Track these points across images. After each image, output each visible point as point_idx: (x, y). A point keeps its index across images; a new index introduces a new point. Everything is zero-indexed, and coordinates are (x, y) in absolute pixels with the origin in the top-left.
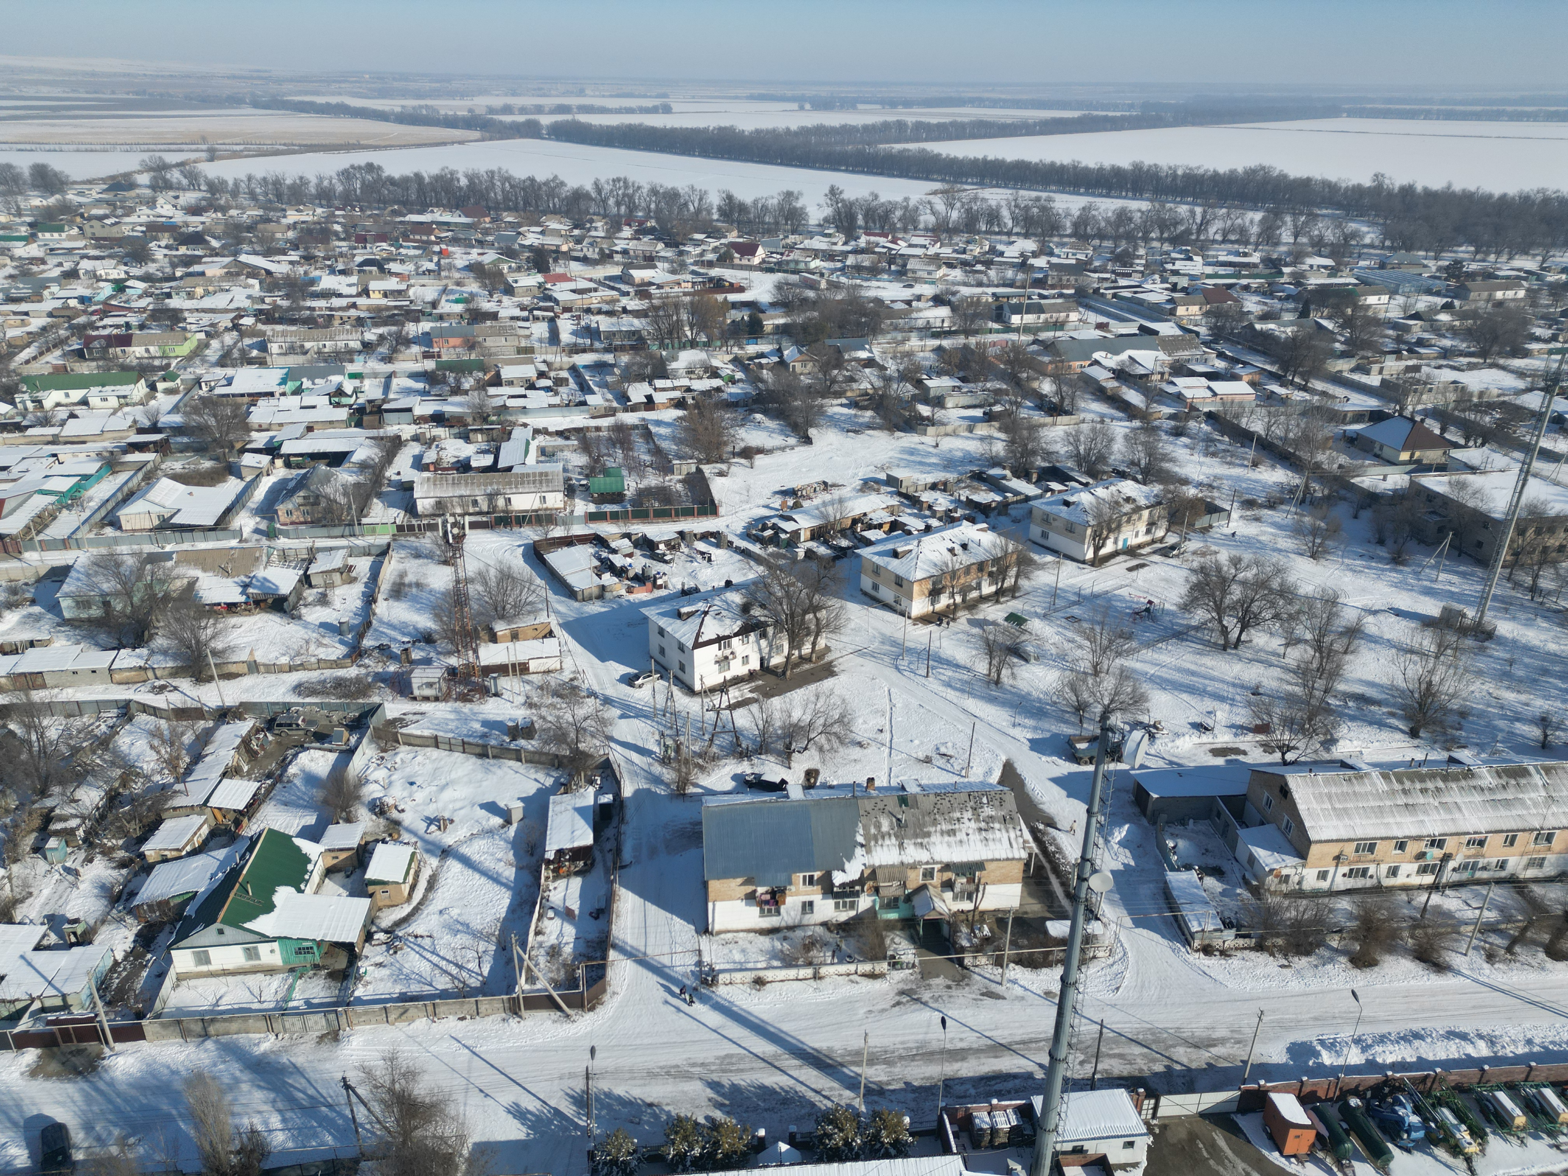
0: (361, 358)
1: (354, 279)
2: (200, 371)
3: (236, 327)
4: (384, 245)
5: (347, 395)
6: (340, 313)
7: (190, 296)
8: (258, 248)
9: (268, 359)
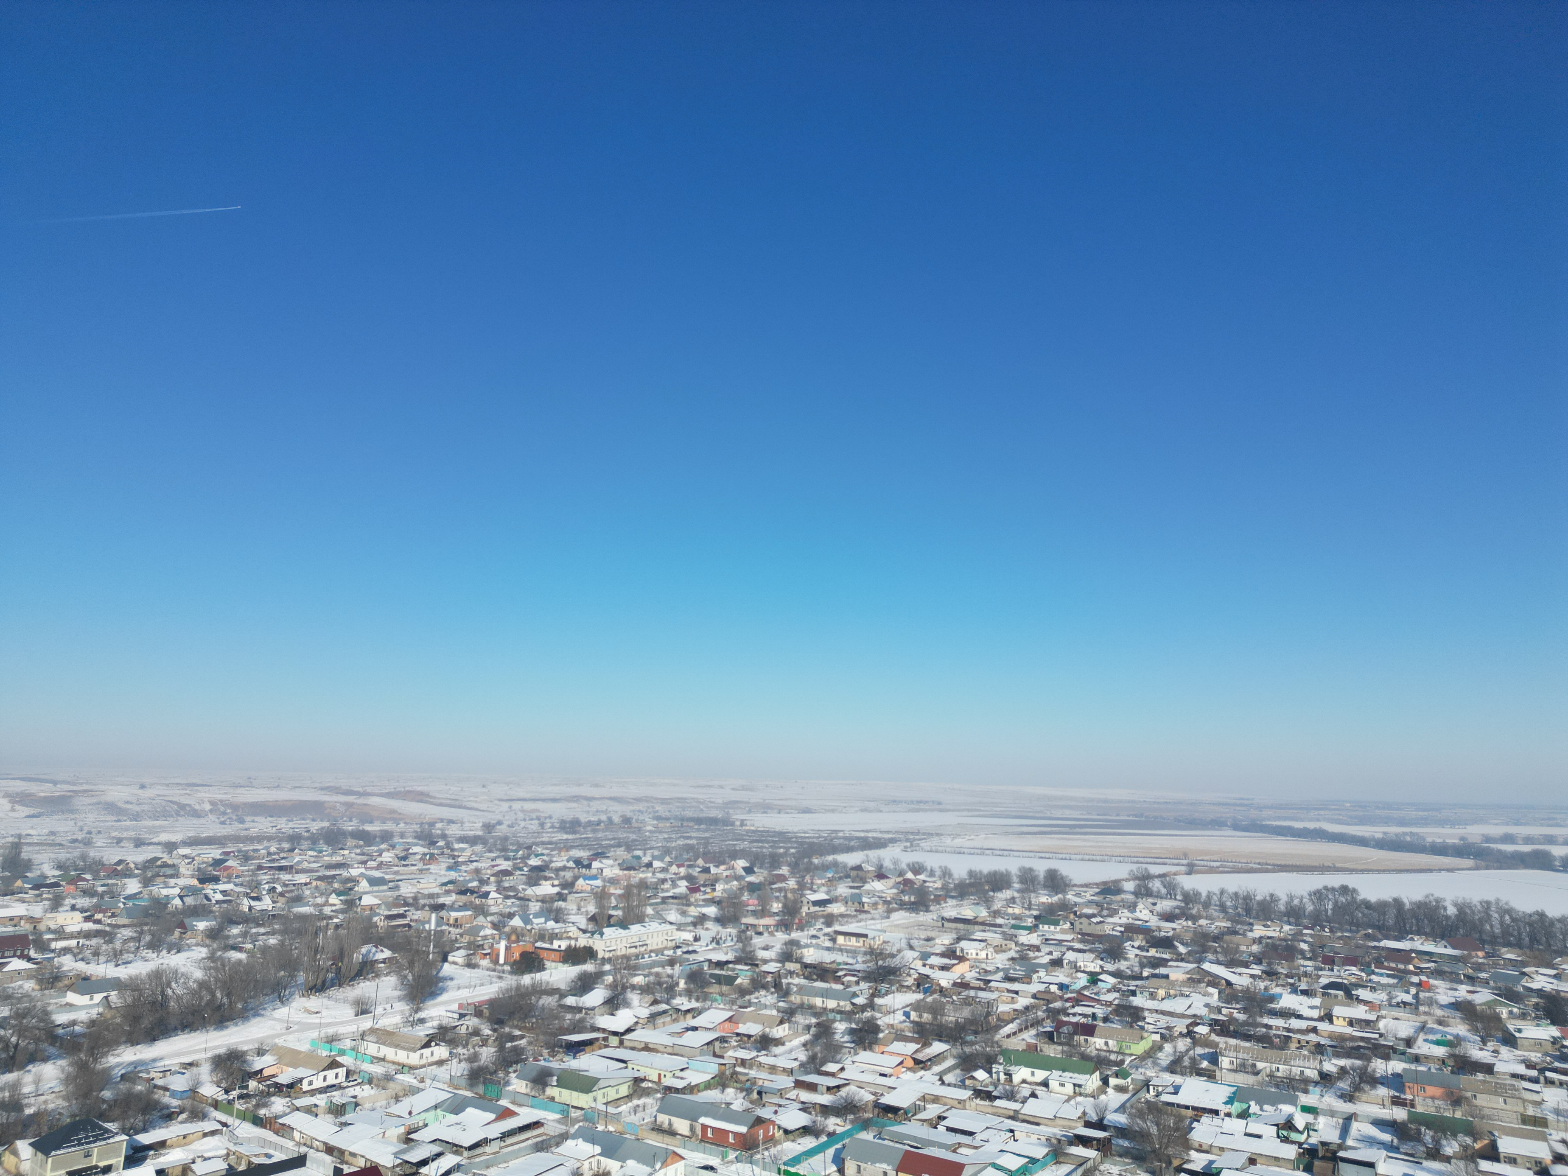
0: (1318, 1090)
1: (1317, 1001)
2: (1150, 1073)
3: (1190, 1034)
4: (1354, 969)
5: (1297, 1131)
6: (1298, 1036)
7: (1153, 996)
8: (1221, 958)
9: (1218, 1073)
